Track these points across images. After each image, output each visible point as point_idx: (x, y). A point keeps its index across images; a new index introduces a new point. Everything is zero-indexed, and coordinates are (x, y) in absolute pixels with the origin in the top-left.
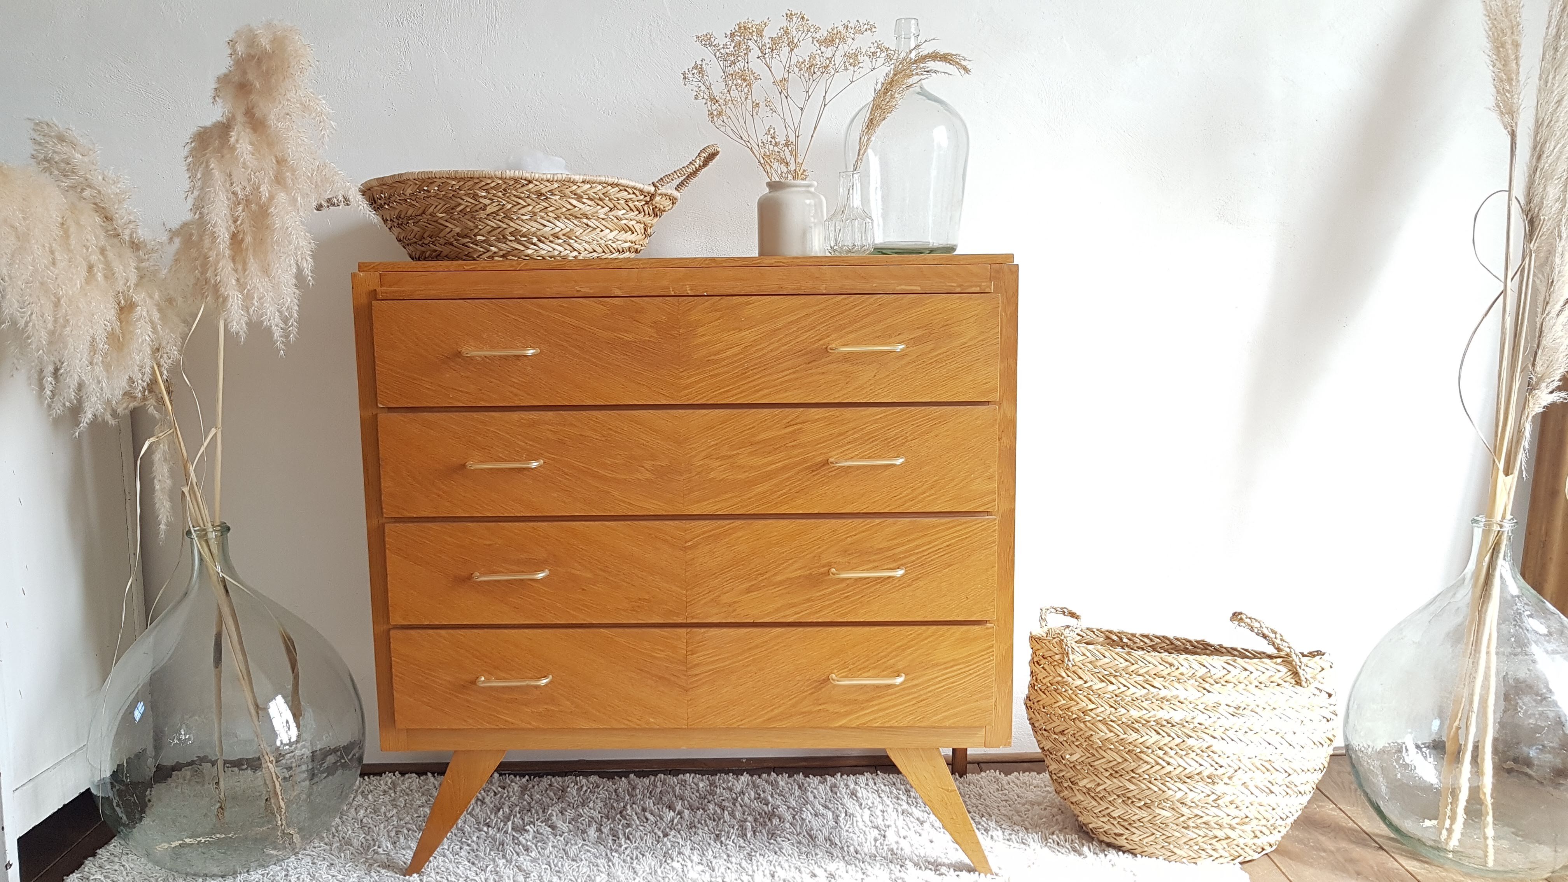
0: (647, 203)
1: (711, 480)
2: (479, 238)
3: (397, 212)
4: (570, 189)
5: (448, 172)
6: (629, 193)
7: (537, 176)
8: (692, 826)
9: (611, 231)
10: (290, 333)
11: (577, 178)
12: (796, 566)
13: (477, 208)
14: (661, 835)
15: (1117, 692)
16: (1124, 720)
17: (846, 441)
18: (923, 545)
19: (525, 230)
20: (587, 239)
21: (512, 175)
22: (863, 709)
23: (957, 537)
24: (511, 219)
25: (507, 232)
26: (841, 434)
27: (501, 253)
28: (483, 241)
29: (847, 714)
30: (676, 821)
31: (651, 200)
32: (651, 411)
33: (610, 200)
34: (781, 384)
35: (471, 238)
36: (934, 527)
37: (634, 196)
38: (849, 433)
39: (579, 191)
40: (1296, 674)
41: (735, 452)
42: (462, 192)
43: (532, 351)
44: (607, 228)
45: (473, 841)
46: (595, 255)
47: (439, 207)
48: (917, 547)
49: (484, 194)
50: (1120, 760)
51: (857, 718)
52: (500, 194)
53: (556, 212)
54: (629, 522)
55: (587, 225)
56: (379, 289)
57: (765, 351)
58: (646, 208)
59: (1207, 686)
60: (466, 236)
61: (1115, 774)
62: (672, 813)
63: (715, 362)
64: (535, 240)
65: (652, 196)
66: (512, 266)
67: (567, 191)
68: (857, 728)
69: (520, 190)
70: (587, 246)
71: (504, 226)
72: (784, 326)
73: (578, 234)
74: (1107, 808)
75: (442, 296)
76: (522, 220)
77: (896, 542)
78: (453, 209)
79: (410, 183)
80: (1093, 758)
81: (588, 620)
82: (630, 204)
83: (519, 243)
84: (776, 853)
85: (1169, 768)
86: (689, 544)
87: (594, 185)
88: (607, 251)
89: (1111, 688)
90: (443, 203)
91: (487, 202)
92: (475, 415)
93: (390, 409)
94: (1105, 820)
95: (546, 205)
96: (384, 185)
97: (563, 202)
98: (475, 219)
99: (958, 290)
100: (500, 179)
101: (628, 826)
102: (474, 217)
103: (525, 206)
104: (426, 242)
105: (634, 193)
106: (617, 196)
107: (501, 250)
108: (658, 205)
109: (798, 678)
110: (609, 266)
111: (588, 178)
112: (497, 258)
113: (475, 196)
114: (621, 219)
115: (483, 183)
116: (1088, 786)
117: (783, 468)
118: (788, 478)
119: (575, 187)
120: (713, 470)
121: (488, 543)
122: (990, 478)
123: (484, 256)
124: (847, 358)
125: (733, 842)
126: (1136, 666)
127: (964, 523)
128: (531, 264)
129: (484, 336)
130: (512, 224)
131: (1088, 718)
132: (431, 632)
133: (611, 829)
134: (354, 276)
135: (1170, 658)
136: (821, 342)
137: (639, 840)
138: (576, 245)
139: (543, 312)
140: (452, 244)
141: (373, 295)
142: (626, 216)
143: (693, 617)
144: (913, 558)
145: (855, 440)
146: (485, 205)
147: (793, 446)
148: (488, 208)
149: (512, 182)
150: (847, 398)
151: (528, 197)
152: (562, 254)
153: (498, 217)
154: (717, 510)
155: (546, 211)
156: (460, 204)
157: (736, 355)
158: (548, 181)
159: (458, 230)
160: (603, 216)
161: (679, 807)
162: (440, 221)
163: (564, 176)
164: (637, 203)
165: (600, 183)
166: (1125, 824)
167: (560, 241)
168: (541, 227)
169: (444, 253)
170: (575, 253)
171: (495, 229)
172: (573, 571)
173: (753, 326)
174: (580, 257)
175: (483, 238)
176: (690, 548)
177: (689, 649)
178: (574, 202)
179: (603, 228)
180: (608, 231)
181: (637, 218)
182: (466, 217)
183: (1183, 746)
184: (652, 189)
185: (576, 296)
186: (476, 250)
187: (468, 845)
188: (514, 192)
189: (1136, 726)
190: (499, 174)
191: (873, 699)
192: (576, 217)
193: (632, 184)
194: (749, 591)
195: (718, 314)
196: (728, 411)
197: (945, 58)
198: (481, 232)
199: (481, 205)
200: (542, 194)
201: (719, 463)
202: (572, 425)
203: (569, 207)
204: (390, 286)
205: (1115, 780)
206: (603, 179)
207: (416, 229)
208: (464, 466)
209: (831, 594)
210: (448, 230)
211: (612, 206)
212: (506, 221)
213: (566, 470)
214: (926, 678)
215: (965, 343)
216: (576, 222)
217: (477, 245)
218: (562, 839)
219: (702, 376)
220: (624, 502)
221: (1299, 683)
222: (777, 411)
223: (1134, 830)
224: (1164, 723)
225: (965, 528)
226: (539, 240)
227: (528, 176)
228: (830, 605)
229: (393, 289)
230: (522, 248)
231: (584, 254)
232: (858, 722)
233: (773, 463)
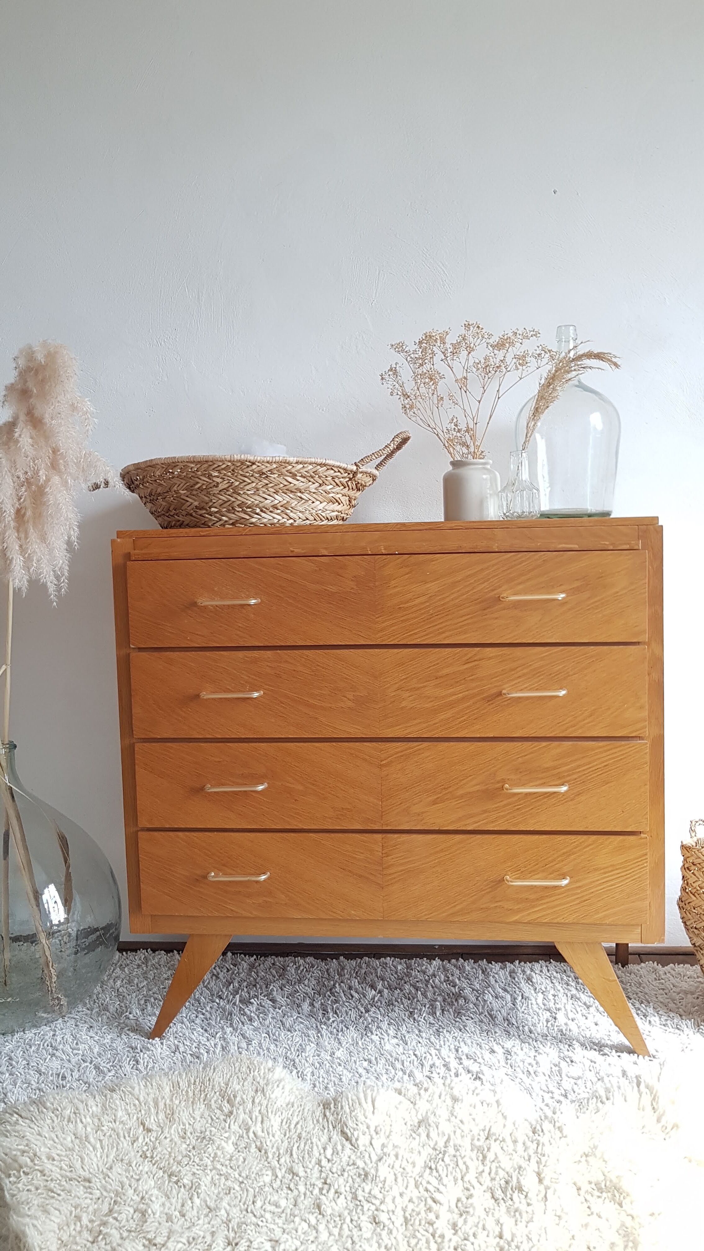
0: (350, 479)
1: (402, 708)
2: (213, 509)
3: (149, 490)
4: (286, 469)
5: (188, 457)
6: (335, 472)
7: (259, 459)
8: (390, 1003)
9: (321, 503)
10: (61, 589)
11: (291, 459)
12: (474, 782)
13: (212, 485)
14: (364, 1011)
17: (516, 676)
18: (584, 765)
19: (250, 502)
20: (301, 509)
21: (239, 458)
22: (534, 907)
23: (614, 758)
24: (239, 494)
25: (235, 504)
26: (511, 670)
27: (231, 522)
28: (216, 512)
29: (519, 911)
30: (376, 999)
31: (354, 477)
32: (352, 650)
33: (319, 477)
34: (461, 627)
35: (207, 510)
36: (592, 749)
37: (339, 474)
38: (518, 669)
39: (293, 470)
41: (422, 685)
42: (199, 473)
43: (254, 601)
44: (317, 500)
45: (207, 1011)
46: (308, 522)
47: (181, 485)
48: (579, 766)
49: (217, 474)
51: (529, 914)
52: (230, 474)
53: (275, 487)
54: (334, 744)
55: (301, 498)
56: (132, 552)
57: (448, 599)
58: (349, 483)
60: (202, 508)
62: (373, 992)
63: (405, 610)
64: (258, 511)
65: (355, 474)
66: (240, 532)
67: (284, 471)
68: (529, 923)
69: (245, 471)
70: (301, 515)
71: (233, 499)
72: (462, 580)
73: (293, 505)
75: (182, 556)
76: (248, 495)
77: (560, 762)
78: (192, 487)
79: (159, 466)
81: (301, 826)
82: (337, 480)
83: (246, 513)
84: (460, 1030)
86: (384, 762)
87: (306, 465)
88: (318, 519)
90: (184, 482)
91: (219, 480)
92: (208, 654)
93: (140, 649)
95: (267, 482)
96: (138, 469)
97: (281, 479)
98: (210, 494)
99: (611, 548)
100: (230, 461)
101: (336, 1002)
102: (208, 493)
103: (250, 483)
104: (172, 514)
105: (339, 471)
106: (325, 474)
107: (230, 519)
108: (360, 481)
109: (477, 878)
110: (319, 531)
111: (300, 460)
112: (227, 526)
113: (210, 476)
114: (329, 493)
115: (216, 466)
117: (463, 698)
118: (468, 707)
119: (290, 467)
120: (403, 700)
121: (218, 760)
122: (642, 707)
123: (218, 524)
124: (517, 605)
125: (424, 1019)
127: (620, 746)
128: (255, 531)
129: (216, 589)
130: (239, 498)
132: (171, 834)
133: (322, 1004)
134: (113, 541)
136: (495, 592)
137: (345, 1015)
138: (292, 515)
139: (264, 569)
140: (191, 515)
141: (128, 557)
142: (333, 490)
143: (387, 825)
144: (575, 776)
145: (524, 675)
146: (218, 483)
147: (472, 680)
148: (220, 485)
149: (239, 464)
150: (516, 639)
151: (252, 476)
152: (280, 522)
153: (228, 493)
154: (407, 734)
155: (266, 487)
156: (198, 483)
157: (422, 603)
158: (268, 462)
159: (196, 503)
160: (314, 490)
161: (380, 987)
162: (182, 497)
163: (281, 458)
164: (342, 480)
165: (310, 464)
167: (279, 511)
168: (263, 500)
169: (185, 523)
170: (291, 521)
171: (226, 502)
172: (288, 785)
173: (438, 579)
174: (296, 524)
175: (216, 510)
176: (384, 765)
177: (384, 852)
178: (290, 479)
179: (314, 500)
180: (318, 503)
181: (342, 492)
182: (203, 493)
184: (354, 468)
185: (291, 555)
186: (210, 520)
187: (203, 1014)
188: (241, 472)
190: (228, 458)
191: (542, 898)
192: (292, 492)
193: (338, 464)
194: (435, 802)
195: (407, 570)
196: (416, 650)
197: (600, 355)
198: (215, 505)
199: (214, 483)
200: (263, 473)
201: (408, 694)
202: (286, 661)
203: (286, 483)
204: (142, 549)
206: (313, 460)
207: (164, 504)
208: (198, 696)
209: (505, 806)
210: (188, 504)
211: (321, 482)
212: (235, 495)
213: (280, 698)
214: (587, 881)
215: (617, 592)
216: (291, 496)
217: (211, 515)
218: (280, 1011)
219: (394, 621)
220: (329, 726)
225: (620, 751)
226: (262, 511)
227: (251, 458)
228: (503, 816)
229: (143, 551)
230: (248, 517)
231: (299, 522)
232: (529, 918)
233: (454, 694)
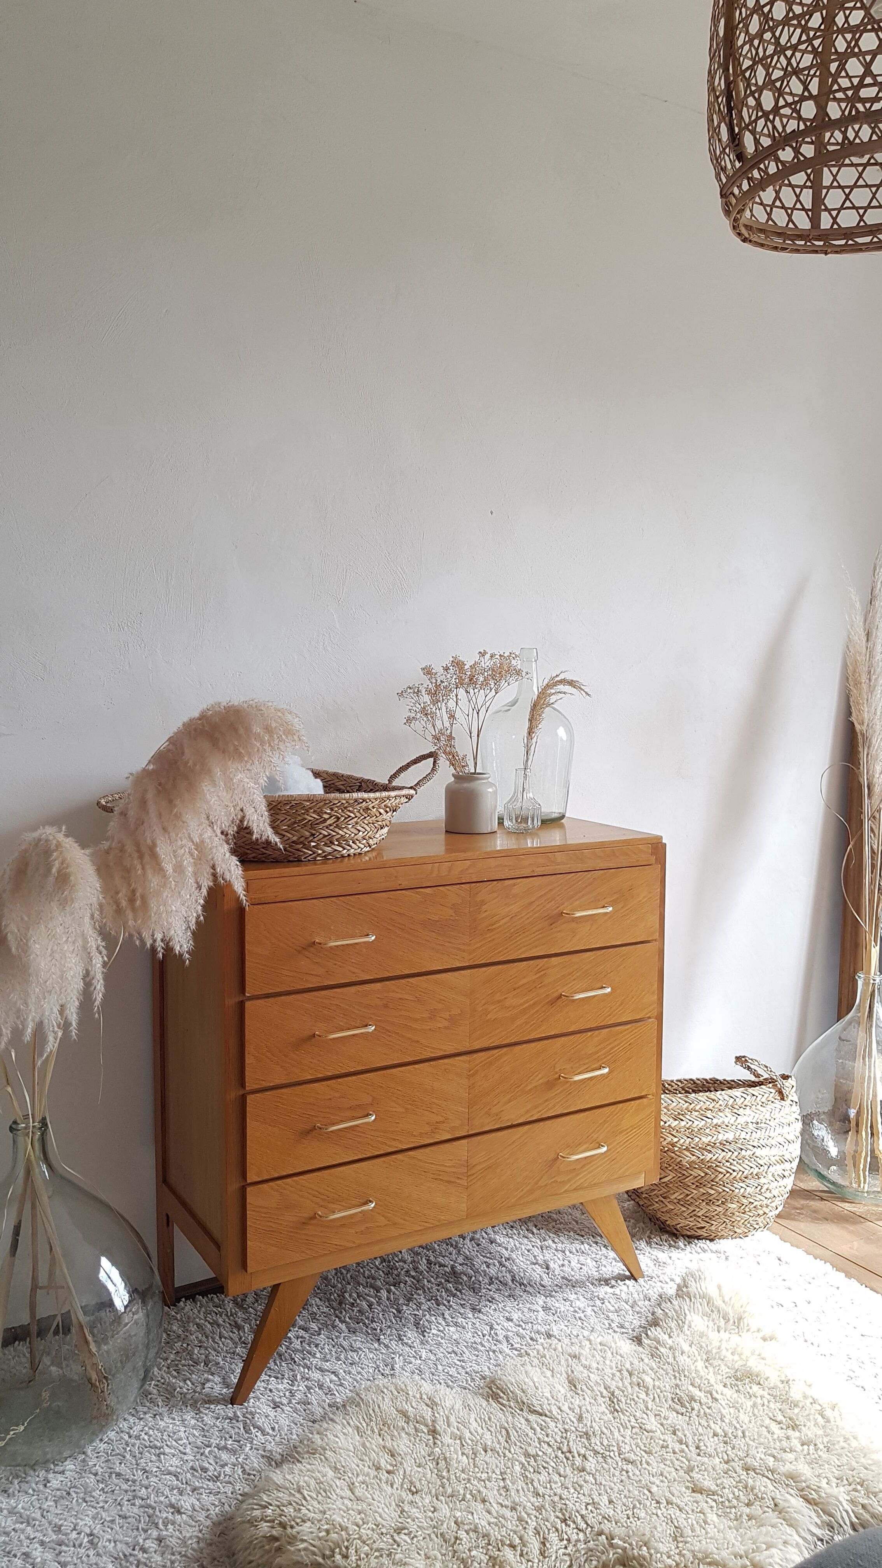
1: (487, 1021)
2: (312, 844)
15: (687, 1126)
16: (700, 1146)
17: (573, 978)
18: (615, 1047)
22: (578, 1175)
23: (634, 1038)
26: (569, 974)
29: (569, 1180)
32: (449, 974)
34: (533, 942)
36: (621, 1033)
38: (574, 973)
40: (780, 1093)
41: (503, 997)
43: (371, 938)
48: (612, 1048)
49: (329, 811)
50: (703, 1175)
51: (575, 1182)
52: (340, 810)
54: (431, 1063)
59: (735, 1111)
61: (700, 1185)
63: (492, 930)
68: (575, 1189)
69: (355, 807)
71: (334, 834)
72: (536, 900)
74: (694, 1210)
75: (299, 897)
77: (599, 1048)
80: (684, 1177)
81: (400, 1147)
83: (340, 845)
85: (735, 1174)
86: (469, 1072)
89: (683, 1124)
92: (323, 993)
93: (255, 997)
94: (691, 1219)
95: (366, 816)
97: (376, 812)
99: (636, 864)
109: (540, 1161)
116: (678, 1198)
117: (534, 1004)
118: (537, 1011)
120: (489, 1012)
121: (330, 1097)
122: (653, 993)
126: (693, 1105)
127: (638, 1027)
129: (335, 929)
130: (341, 832)
131: (676, 1149)
132: (279, 1181)
135: (712, 1095)
136: (558, 909)
139: (377, 904)
143: (472, 1130)
144: (608, 1058)
145: (578, 977)
147: (540, 987)
150: (573, 948)
154: (491, 1043)
157: (506, 923)
159: (295, 838)
166: (707, 1219)
167: (365, 841)
171: (325, 836)
172: (391, 1109)
173: (519, 901)
176: (470, 1075)
177: (467, 1154)
183: (740, 1157)
189: (708, 1148)
191: (584, 1166)
194: (510, 1101)
195: (495, 895)
196: (500, 967)
197: (571, 683)
200: (368, 809)
201: (494, 1007)
202: (393, 991)
204: (256, 892)
205: (701, 1190)
209: (561, 1092)
212: (337, 830)
213: (389, 1028)
214: (616, 1144)
215: (641, 901)
216: (376, 825)
220: (428, 1047)
221: (783, 1099)
222: (532, 962)
223: (713, 1222)
224: (725, 1143)
225: (639, 1030)
228: (558, 1102)
229: (259, 894)
230: (341, 850)
232: (574, 1186)
233: (527, 1001)
